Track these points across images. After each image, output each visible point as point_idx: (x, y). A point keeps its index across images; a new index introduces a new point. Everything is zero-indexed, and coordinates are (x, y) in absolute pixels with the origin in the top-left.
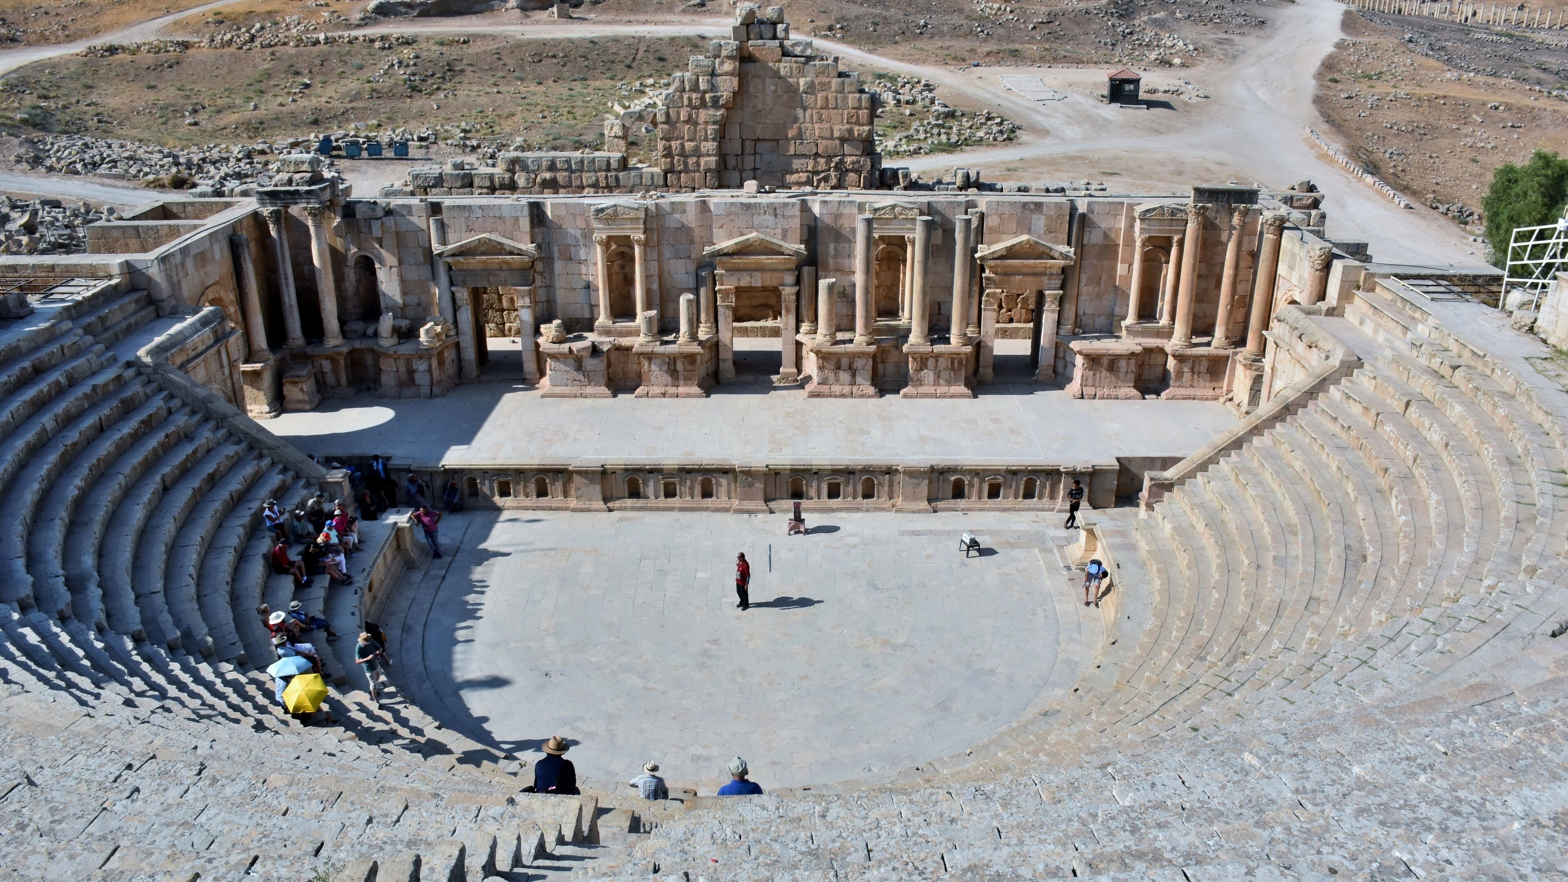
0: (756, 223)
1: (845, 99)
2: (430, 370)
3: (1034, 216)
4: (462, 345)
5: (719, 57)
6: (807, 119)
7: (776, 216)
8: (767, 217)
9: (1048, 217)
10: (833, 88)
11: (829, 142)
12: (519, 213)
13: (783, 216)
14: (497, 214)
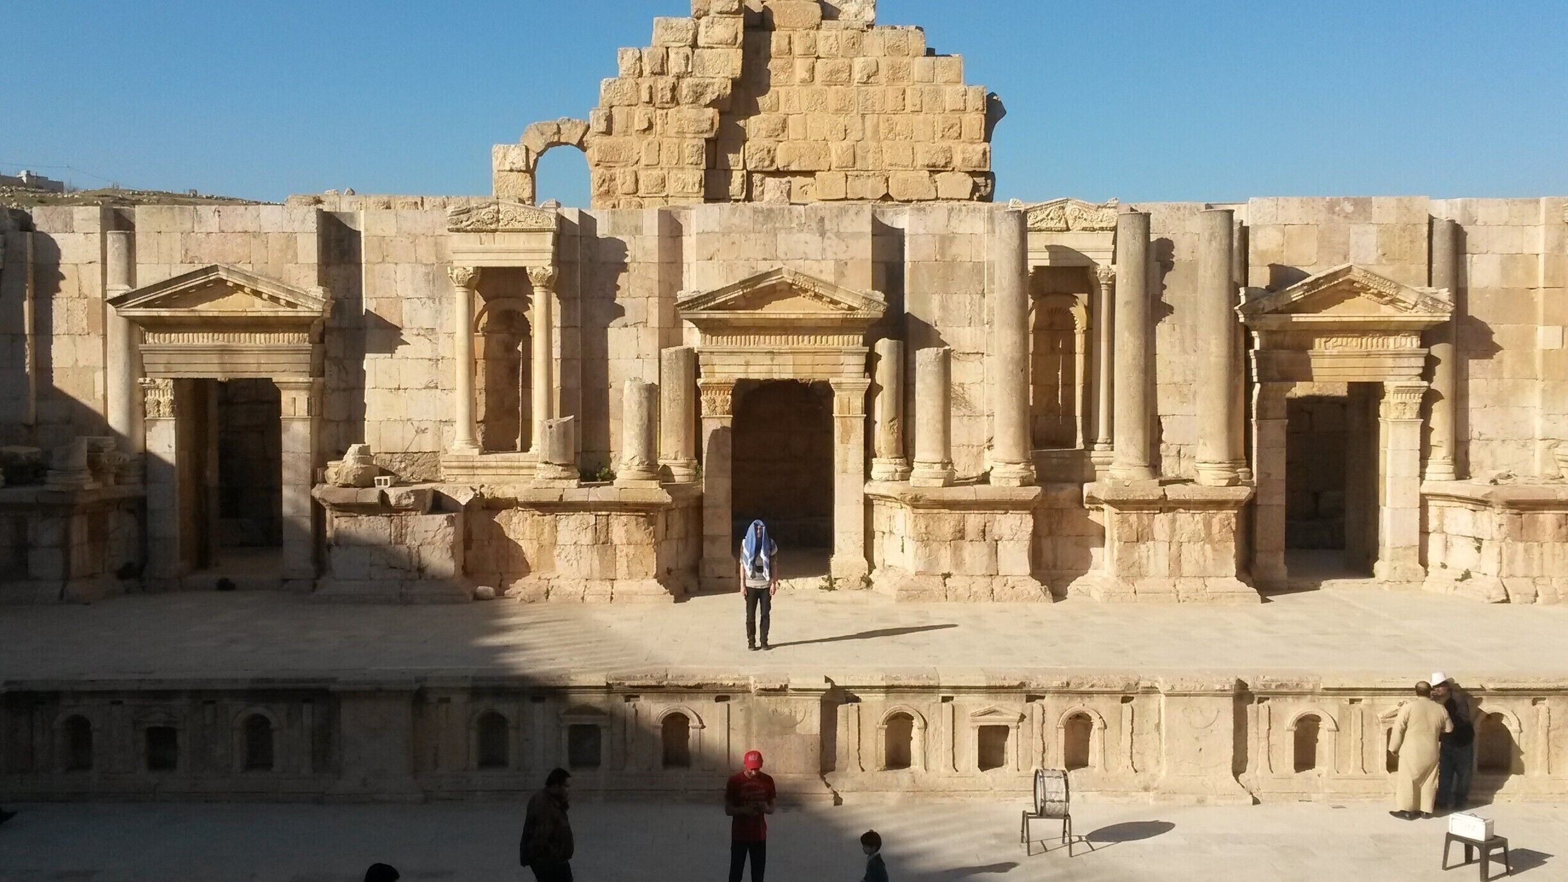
0: (782, 248)
1: (937, 94)
2: (65, 545)
3: (1354, 228)
4: (153, 504)
5: (706, 14)
6: (869, 133)
7: (823, 234)
8: (805, 236)
9: (1383, 229)
10: (916, 76)
11: (910, 174)
12: (297, 226)
13: (838, 234)
14: (252, 227)
